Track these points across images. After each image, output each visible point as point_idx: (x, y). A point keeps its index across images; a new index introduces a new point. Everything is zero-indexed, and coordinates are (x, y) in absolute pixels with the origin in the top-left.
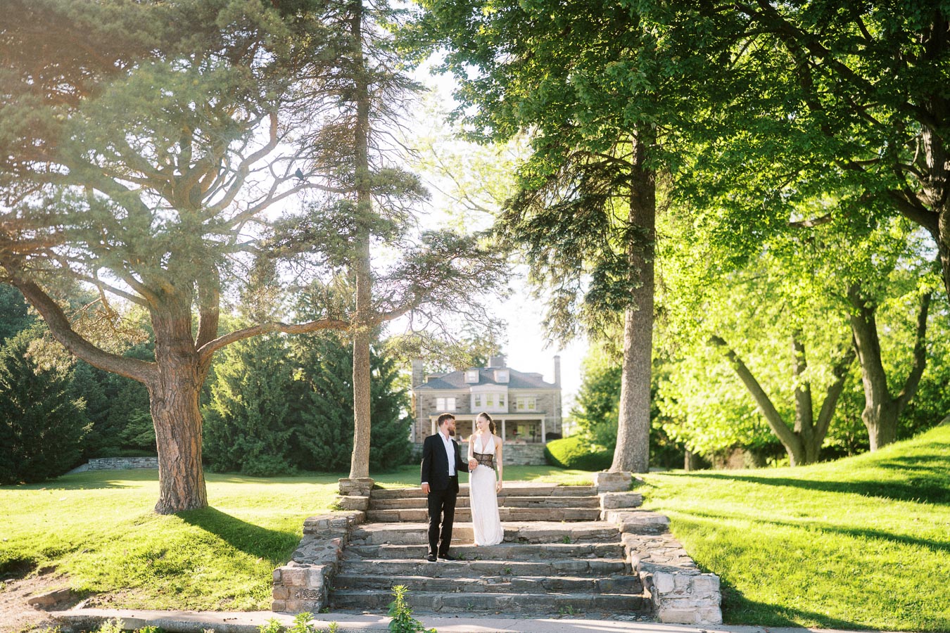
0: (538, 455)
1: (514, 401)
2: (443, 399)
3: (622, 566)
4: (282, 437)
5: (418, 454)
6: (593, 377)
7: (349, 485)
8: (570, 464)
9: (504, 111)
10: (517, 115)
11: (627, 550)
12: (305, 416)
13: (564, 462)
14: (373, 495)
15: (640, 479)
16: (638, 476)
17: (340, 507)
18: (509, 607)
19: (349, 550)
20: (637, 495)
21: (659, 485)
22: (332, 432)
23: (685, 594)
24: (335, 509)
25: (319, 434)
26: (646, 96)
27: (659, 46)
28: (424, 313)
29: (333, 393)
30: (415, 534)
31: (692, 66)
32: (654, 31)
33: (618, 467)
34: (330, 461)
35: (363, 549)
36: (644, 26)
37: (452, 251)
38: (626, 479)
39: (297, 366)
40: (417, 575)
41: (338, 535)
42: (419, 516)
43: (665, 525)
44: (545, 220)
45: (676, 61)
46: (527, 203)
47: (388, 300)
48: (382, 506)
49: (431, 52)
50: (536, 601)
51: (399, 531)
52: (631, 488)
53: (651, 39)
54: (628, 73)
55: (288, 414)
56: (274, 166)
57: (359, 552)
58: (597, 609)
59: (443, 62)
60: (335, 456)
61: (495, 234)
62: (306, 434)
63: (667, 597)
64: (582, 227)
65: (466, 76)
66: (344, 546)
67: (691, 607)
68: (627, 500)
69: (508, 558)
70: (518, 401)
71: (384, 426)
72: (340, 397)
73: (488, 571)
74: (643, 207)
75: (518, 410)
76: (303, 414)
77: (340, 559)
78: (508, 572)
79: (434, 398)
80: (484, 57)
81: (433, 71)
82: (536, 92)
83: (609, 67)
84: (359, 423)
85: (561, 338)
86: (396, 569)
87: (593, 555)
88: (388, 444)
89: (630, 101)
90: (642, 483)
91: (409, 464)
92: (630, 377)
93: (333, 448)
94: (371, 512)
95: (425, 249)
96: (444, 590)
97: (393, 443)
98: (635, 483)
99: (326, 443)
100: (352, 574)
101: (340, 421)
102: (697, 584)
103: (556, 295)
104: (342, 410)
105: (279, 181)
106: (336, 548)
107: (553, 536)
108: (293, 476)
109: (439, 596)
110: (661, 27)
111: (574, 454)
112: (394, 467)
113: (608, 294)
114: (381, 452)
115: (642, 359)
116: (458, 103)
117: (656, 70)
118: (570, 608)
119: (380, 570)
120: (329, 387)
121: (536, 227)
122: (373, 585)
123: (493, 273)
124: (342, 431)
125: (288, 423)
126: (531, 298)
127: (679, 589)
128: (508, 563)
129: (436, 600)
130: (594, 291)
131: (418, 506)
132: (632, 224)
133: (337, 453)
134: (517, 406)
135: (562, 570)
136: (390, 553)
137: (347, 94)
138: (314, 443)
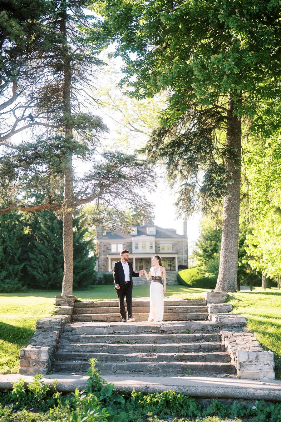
0: (173, 279)
1: (158, 246)
2: (115, 245)
3: (219, 346)
4: (18, 268)
5: (100, 278)
6: (207, 231)
7: (61, 300)
8: (193, 284)
9: (151, 81)
10: (159, 84)
11: (223, 337)
12: (31, 256)
13: (189, 283)
14: (76, 305)
15: (232, 296)
16: (230, 294)
17: (56, 313)
18: (155, 370)
19: (63, 338)
20: (229, 305)
21: (242, 299)
22: (48, 265)
23: (254, 362)
24: (54, 314)
25: (40, 267)
26: (234, 74)
27: (242, 46)
28: (105, 200)
29: (48, 242)
30: (101, 329)
31: (261, 57)
32: (239, 37)
33: (219, 288)
34: (47, 283)
35: (71, 337)
36: (234, 34)
37: (121, 163)
38: (223, 296)
39: (26, 225)
40: (102, 352)
41: (56, 329)
42: (102, 318)
43: (244, 323)
44: (176, 144)
45: (251, 54)
46: (165, 132)
47: (84, 192)
48: (81, 312)
49: (109, 44)
50: (171, 366)
51: (91, 327)
52: (226, 301)
53: (237, 41)
54: (224, 61)
55: (21, 255)
56: (16, 112)
57: (69, 340)
58: (205, 371)
59: (115, 50)
60: (50, 280)
61: (147, 151)
62: (32, 267)
63: (244, 364)
64: (198, 149)
65: (129, 59)
66: (60, 336)
67: (258, 370)
68: (223, 308)
69: (155, 342)
70: (161, 246)
71: (79, 262)
72: (52, 244)
73: (143, 350)
74: (234, 135)
75: (161, 251)
76: (30, 254)
77: (57, 343)
78: (155, 350)
79: (110, 244)
80: (141, 48)
81: (110, 56)
82: (170, 70)
83: (213, 57)
84: (67, 263)
85: (186, 212)
86: (90, 349)
87: (203, 340)
88: (82, 272)
89: (225, 77)
90: (233, 298)
91: (95, 285)
92: (226, 235)
93: (49, 275)
94: (74, 316)
95: (105, 162)
96: (118, 361)
97: (85, 272)
98: (229, 298)
99: (44, 272)
100: (65, 352)
101: (53, 259)
102: (261, 356)
103: (183, 187)
104: (54, 252)
105: (18, 120)
106: (55, 337)
107: (180, 330)
108: (25, 292)
109: (115, 364)
110: (243, 34)
111: (195, 278)
112: (86, 286)
113: (214, 188)
114: (78, 277)
115: (233, 225)
116: (124, 75)
117: (240, 59)
118: (190, 371)
119: (81, 350)
120: (46, 238)
121: (171, 148)
122: (77, 358)
123: (145, 176)
124: (54, 264)
125: (21, 260)
126: (169, 188)
127: (251, 359)
128: (154, 345)
129: (113, 366)
130: (205, 186)
131: (102, 312)
132: (227, 146)
133: (51, 278)
134: (161, 249)
135: (185, 349)
136: (86, 340)
137: (59, 67)
138: (37, 272)
